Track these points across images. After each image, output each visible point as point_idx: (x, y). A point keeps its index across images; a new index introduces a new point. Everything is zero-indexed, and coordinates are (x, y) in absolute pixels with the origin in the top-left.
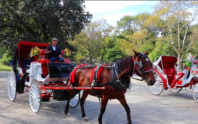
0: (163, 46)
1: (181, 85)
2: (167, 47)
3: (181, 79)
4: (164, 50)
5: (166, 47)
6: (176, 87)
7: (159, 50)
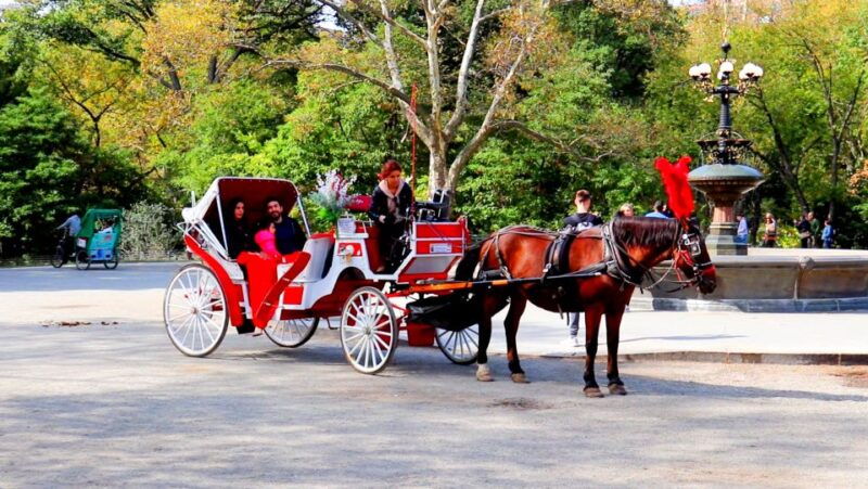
0: (343, 97)
1: (299, 303)
2: (366, 107)
3: (299, 279)
6: (278, 313)
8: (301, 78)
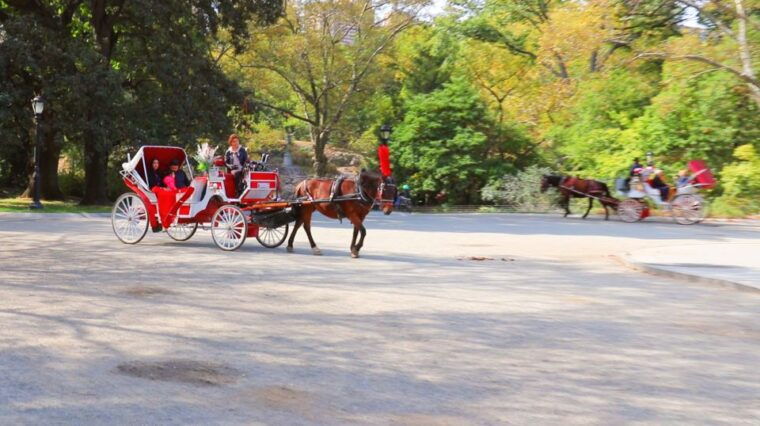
0: (702, 83)
2: (721, 92)
4: (704, 108)
5: (716, 88)
7: (680, 107)
8: (666, 67)
